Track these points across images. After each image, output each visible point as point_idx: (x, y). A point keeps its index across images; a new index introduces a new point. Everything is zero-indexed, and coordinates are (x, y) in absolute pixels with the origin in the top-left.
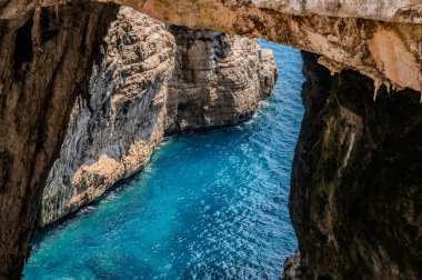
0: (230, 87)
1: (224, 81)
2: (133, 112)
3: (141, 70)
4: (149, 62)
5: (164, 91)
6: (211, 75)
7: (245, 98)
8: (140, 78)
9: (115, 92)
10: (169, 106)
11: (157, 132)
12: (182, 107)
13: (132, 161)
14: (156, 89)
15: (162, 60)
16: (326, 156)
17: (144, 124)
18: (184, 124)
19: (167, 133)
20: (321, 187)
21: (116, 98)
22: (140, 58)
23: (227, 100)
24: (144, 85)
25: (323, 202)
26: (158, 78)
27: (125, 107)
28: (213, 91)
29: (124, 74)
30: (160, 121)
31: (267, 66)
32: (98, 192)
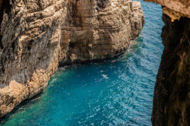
0: (108, 30)
1: (104, 25)
2: (35, 49)
3: (42, 17)
4: (47, 11)
5: (58, 33)
6: (94, 21)
7: (120, 39)
8: (40, 23)
9: (21, 34)
10: (62, 44)
11: (53, 64)
12: (72, 45)
13: (35, 86)
14: (53, 31)
15: (57, 9)
16: (180, 82)
17: (43, 58)
18: (74, 57)
19: (61, 65)
20: (176, 106)
21: (23, 38)
22: (41, 8)
23: (106, 40)
24: (43, 28)
25: (177, 116)
26: (54, 23)
27: (29, 45)
28: (95, 33)
29: (29, 20)
30: (56, 55)
31: (136, 14)
32: (9, 109)
